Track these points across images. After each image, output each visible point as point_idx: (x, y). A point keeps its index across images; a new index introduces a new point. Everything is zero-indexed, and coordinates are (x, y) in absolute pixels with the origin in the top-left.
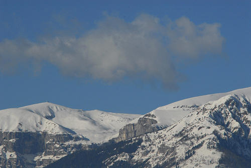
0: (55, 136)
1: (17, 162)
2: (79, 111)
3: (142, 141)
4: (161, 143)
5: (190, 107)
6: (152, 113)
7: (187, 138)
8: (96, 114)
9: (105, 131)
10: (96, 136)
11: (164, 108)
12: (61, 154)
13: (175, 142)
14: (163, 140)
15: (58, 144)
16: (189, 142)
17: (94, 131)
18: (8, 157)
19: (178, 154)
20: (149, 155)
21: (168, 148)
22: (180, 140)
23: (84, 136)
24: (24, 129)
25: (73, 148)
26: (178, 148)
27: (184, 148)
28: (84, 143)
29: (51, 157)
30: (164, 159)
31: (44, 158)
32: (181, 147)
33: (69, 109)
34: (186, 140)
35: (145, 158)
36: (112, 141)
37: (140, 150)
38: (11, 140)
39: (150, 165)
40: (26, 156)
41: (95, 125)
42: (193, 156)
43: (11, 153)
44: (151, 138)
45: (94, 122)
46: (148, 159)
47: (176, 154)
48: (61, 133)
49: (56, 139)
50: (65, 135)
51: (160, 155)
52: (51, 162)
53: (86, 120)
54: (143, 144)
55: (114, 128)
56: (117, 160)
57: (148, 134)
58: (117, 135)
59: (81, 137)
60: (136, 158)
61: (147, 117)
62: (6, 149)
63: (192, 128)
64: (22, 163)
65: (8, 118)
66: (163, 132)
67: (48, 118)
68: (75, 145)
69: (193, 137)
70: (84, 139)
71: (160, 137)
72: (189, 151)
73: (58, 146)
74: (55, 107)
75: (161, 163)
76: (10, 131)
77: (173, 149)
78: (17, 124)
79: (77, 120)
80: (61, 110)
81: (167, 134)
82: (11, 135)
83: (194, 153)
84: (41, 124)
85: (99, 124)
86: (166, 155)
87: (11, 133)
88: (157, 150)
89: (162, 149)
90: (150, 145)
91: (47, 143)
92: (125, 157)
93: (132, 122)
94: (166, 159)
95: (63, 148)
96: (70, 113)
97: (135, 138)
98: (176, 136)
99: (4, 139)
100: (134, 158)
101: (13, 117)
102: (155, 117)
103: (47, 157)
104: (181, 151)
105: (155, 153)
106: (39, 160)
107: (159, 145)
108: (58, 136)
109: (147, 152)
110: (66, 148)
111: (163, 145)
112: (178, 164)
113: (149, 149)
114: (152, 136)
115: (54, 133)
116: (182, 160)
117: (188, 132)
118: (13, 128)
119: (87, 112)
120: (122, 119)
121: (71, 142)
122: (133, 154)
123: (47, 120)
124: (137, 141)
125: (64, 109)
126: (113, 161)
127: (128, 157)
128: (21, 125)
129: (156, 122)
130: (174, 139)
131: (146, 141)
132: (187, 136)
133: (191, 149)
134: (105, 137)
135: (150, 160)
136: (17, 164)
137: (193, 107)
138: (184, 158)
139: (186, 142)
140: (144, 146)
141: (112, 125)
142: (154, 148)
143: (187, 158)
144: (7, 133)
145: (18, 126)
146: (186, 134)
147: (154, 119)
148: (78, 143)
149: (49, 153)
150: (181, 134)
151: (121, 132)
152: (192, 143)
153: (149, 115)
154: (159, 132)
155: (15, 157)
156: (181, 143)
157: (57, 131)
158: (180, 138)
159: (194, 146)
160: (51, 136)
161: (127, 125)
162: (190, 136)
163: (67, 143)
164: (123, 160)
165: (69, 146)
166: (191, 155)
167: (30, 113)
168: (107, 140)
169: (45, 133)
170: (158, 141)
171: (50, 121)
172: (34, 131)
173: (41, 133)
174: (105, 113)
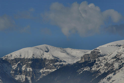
0: (50, 60)
1: (33, 72)
2: (60, 48)
3: (96, 61)
4: (106, 62)
5: (115, 46)
6: (98, 48)
7: (119, 59)
8: (69, 50)
9: (73, 58)
10: (70, 60)
11: (103, 46)
12: (53, 68)
13: (113, 61)
14: (107, 60)
15: (51, 64)
16: (120, 61)
17: (68, 58)
18: (28, 70)
19: (115, 67)
20: (100, 68)
21: (109, 64)
22: (115, 60)
23: (64, 60)
24: (35, 57)
25: (59, 66)
26: (114, 64)
27: (117, 64)
28: (64, 63)
29: (49, 70)
30: (108, 69)
31: (45, 70)
32: (116, 63)
33: (56, 47)
34: (118, 60)
35: (98, 69)
36: (77, 62)
37: (95, 65)
38: (29, 62)
39: (101, 72)
40: (36, 70)
41: (69, 55)
42: (123, 67)
43: (29, 69)
44: (100, 60)
45: (68, 54)
46: (100, 69)
47: (114, 67)
48: (53, 59)
49: (51, 62)
50: (55, 60)
51: (106, 67)
52: (48, 72)
53: (64, 52)
54: (96, 62)
55: (77, 56)
56: (84, 70)
57: (99, 58)
58: (80, 60)
59: (62, 60)
60: (93, 69)
61: (95, 50)
62: (27, 66)
63: (121, 54)
64: (35, 73)
65: (28, 52)
66: (106, 57)
67: (46, 52)
68: (60, 65)
69: (122, 59)
70: (64, 61)
71: (104, 59)
72: (120, 65)
73: (52, 65)
74: (49, 47)
75: (106, 71)
76: (29, 58)
77: (112, 64)
78: (32, 55)
79: (60, 52)
80: (52, 48)
81: (108, 57)
82: (29, 60)
83: (123, 66)
84: (43, 55)
85: (70, 54)
86: (109, 68)
87: (29, 59)
88: (104, 65)
89: (106, 64)
90: (100, 63)
91: (47, 63)
92: (88, 69)
93: (87, 53)
94: (109, 69)
95: (54, 66)
96: (57, 50)
97: (92, 60)
98: (113, 58)
99: (26, 62)
100: (92, 69)
101: (30, 51)
102: (99, 50)
103: (47, 70)
104: (116, 65)
105: (103, 67)
106: (43, 71)
107: (105, 63)
108: (52, 60)
109: (99, 66)
110: (55, 66)
111: (107, 63)
112: (115, 71)
113: (99, 65)
114: (101, 58)
115: (50, 59)
116: (117, 70)
117: (119, 56)
118: (30, 57)
119: (65, 49)
120: (81, 52)
121: (58, 63)
122: (92, 67)
123: (46, 53)
124: (93, 61)
125: (54, 48)
126: (82, 71)
127: (89, 69)
128: (34, 55)
129: (100, 53)
130: (112, 60)
131: (98, 61)
132: (119, 58)
133: (121, 64)
134: (74, 61)
135: (101, 70)
136: (32, 73)
137: (117, 46)
138: (118, 69)
139: (119, 61)
140: (97, 64)
141: (77, 55)
142: (102, 64)
143: (119, 68)
144: (27, 59)
145: (33, 55)
146: (118, 57)
147: (99, 51)
148: (61, 63)
149: (47, 68)
150: (115, 57)
151: (82, 58)
152: (122, 62)
153: (96, 50)
154: (104, 56)
155: (32, 70)
156: (116, 61)
157: (51, 58)
158: (116, 59)
159: (123, 63)
160: (48, 60)
161: (85, 55)
162: (120, 58)
163: (56, 64)
164: (87, 70)
165: (57, 65)
166: (121, 67)
167: (38, 49)
168: (75, 62)
169: (45, 59)
170: (104, 61)
171: (47, 53)
172: (40, 58)
173: (43, 59)
174: (73, 50)
